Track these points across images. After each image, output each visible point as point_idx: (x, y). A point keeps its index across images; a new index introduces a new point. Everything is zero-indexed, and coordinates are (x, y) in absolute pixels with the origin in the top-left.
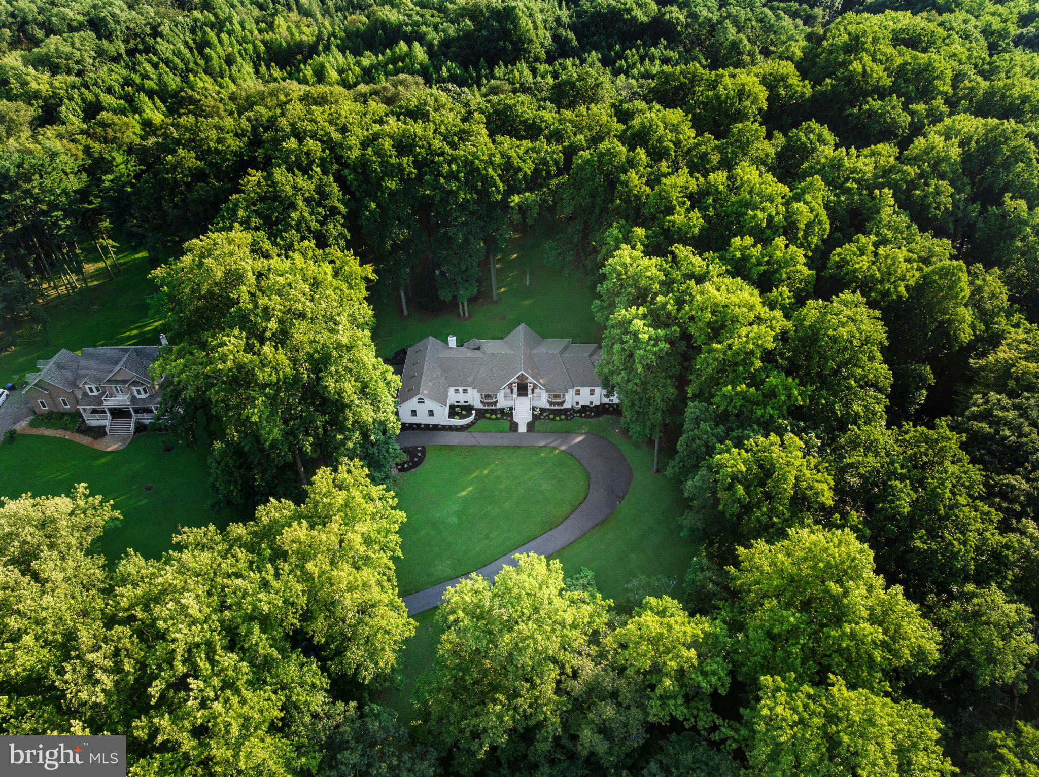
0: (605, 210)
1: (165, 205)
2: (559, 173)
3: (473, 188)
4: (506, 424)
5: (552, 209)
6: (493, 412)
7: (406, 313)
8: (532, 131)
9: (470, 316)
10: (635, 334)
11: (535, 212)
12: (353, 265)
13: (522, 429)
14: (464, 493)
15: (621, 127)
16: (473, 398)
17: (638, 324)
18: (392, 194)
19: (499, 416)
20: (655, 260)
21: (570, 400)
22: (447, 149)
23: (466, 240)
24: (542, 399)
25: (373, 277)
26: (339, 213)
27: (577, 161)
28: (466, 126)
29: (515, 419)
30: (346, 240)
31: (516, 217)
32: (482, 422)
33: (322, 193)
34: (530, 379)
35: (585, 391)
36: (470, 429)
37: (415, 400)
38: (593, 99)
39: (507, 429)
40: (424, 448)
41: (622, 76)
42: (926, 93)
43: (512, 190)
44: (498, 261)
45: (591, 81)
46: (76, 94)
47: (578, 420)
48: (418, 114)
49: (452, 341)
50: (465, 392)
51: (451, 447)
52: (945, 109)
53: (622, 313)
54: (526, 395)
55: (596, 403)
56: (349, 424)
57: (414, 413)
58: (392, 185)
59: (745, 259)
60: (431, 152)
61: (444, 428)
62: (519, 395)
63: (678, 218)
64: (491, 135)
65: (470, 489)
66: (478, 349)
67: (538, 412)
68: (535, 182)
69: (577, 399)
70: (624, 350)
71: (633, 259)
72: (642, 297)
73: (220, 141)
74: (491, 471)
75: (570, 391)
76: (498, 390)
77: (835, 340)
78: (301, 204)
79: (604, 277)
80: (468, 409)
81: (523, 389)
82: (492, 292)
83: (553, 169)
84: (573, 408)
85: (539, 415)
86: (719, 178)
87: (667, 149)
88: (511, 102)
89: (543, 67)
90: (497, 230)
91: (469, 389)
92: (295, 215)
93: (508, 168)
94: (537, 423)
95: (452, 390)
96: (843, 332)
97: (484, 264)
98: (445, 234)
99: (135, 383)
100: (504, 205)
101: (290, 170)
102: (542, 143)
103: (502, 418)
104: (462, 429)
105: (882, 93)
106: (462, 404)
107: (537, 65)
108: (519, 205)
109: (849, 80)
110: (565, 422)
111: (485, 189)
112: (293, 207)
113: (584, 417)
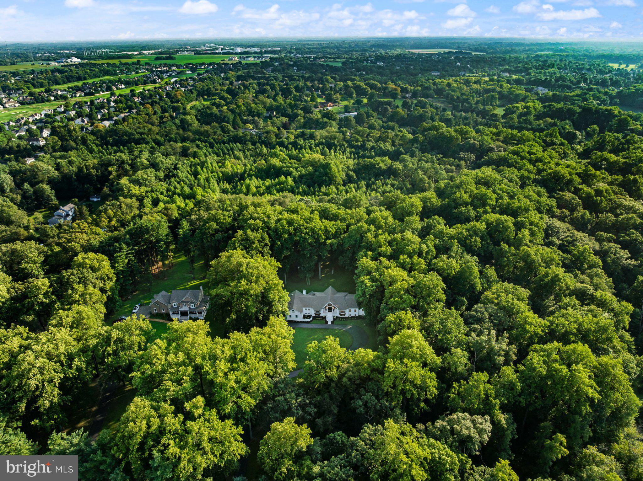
0: (360, 246)
1: (205, 241)
2: (345, 232)
3: (314, 238)
4: (324, 322)
5: (342, 245)
6: (319, 317)
8: (335, 218)
9: (311, 283)
10: (366, 284)
11: (335, 246)
12: (274, 262)
13: (330, 323)
15: (367, 217)
16: (312, 312)
17: (367, 281)
18: (285, 239)
20: (374, 262)
21: (347, 314)
22: (305, 224)
23: (311, 256)
24: (337, 313)
25: (281, 266)
26: (268, 245)
27: (350, 229)
28: (312, 216)
30: (271, 254)
31: (329, 248)
32: (315, 321)
33: (263, 238)
34: (333, 306)
35: (353, 310)
36: (310, 323)
37: (291, 311)
38: (358, 206)
41: (374, 192)
42: (484, 205)
43: (328, 238)
44: (322, 265)
45: (358, 199)
46: (149, 194)
48: (295, 211)
49: (304, 292)
50: (309, 310)
51: (304, 328)
52: (490, 210)
53: (362, 278)
54: (331, 312)
55: (357, 315)
57: (290, 316)
58: (286, 236)
59: (404, 262)
60: (299, 225)
61: (301, 322)
63: (383, 249)
64: (321, 219)
66: (314, 295)
67: (335, 317)
68: (335, 236)
71: (367, 262)
72: (369, 273)
73: (224, 219)
74: (318, 336)
75: (347, 310)
76: (321, 310)
77: (425, 285)
78: (256, 242)
79: (357, 267)
80: (310, 316)
81: (330, 310)
82: (319, 276)
83: (342, 232)
85: (335, 319)
86: (398, 236)
87: (382, 226)
88: (328, 207)
89: (341, 188)
90: (322, 252)
92: (254, 246)
93: (326, 231)
94: (335, 322)
95: (304, 309)
96: (427, 283)
97: (317, 265)
98: (303, 253)
99: (192, 303)
100: (325, 243)
101: (252, 231)
102: (339, 222)
104: (307, 322)
105: (467, 204)
106: (308, 314)
107: (339, 186)
108: (330, 244)
109: (455, 200)
111: (318, 238)
112: (254, 243)
113: (352, 320)
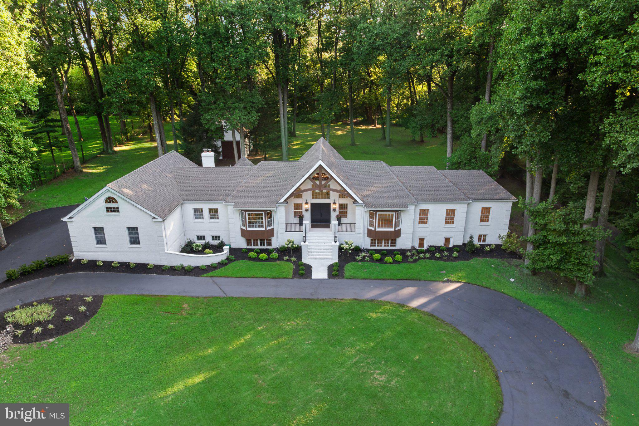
4: (286, 267)
13: (320, 274)
19: (275, 255)
24: (358, 229)
29: (305, 260)
35: (437, 213)
37: (100, 202)
39: (290, 273)
40: (98, 299)
47: (428, 263)
54: (327, 226)
55: (457, 240)
57: (100, 235)
61: (159, 269)
62: (315, 226)
69: (422, 232)
84: (414, 249)
91: (221, 208)
94: (349, 266)
95: (188, 210)
103: (280, 259)
110: (403, 264)
113: (439, 259)
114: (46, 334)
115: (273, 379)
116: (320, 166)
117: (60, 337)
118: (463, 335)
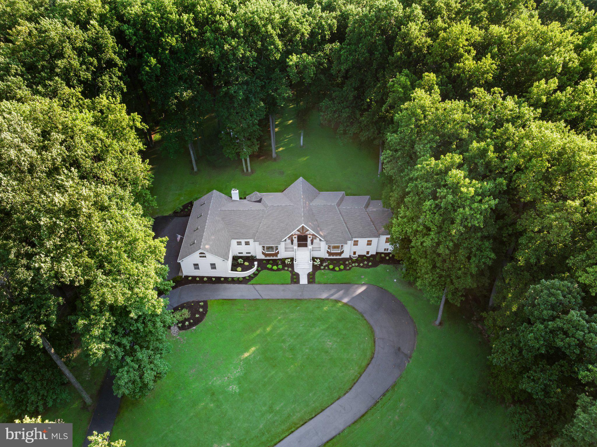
2: (333, 39)
3: (252, 47)
4: (287, 275)
6: (275, 262)
7: (195, 169)
9: (253, 171)
10: (455, 188)
13: (304, 280)
14: (246, 355)
16: (255, 249)
18: (173, 51)
19: (280, 267)
21: (348, 250)
23: (247, 99)
24: (321, 249)
26: (116, 65)
29: (296, 270)
30: (123, 93)
31: (296, 78)
32: (264, 273)
34: (311, 231)
35: (363, 242)
36: (252, 282)
37: (197, 254)
39: (289, 281)
40: (205, 302)
43: (290, 50)
44: (277, 126)
47: (356, 270)
49: (235, 194)
50: (247, 243)
53: (432, 163)
54: (306, 245)
55: (373, 252)
56: (95, 304)
57: (196, 266)
58: (173, 41)
61: (227, 280)
62: (299, 245)
65: (253, 349)
66: (260, 201)
67: (318, 262)
69: (355, 248)
70: (438, 207)
74: (274, 328)
75: (349, 242)
76: (279, 242)
78: (69, 52)
80: (251, 259)
81: (302, 241)
82: (271, 151)
83: (327, 34)
84: (350, 258)
85: (319, 266)
90: (276, 90)
91: (251, 241)
92: (61, 63)
94: (318, 273)
95: (234, 242)
97: (264, 124)
98: (226, 93)
100: (282, 64)
103: (283, 269)
104: (245, 281)
106: (244, 254)
108: (297, 66)
110: (344, 272)
111: (264, 48)
112: (61, 55)
113: (362, 267)
114: (191, 325)
115: (289, 345)
116: (303, 226)
117: (197, 326)
118: (365, 320)
